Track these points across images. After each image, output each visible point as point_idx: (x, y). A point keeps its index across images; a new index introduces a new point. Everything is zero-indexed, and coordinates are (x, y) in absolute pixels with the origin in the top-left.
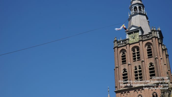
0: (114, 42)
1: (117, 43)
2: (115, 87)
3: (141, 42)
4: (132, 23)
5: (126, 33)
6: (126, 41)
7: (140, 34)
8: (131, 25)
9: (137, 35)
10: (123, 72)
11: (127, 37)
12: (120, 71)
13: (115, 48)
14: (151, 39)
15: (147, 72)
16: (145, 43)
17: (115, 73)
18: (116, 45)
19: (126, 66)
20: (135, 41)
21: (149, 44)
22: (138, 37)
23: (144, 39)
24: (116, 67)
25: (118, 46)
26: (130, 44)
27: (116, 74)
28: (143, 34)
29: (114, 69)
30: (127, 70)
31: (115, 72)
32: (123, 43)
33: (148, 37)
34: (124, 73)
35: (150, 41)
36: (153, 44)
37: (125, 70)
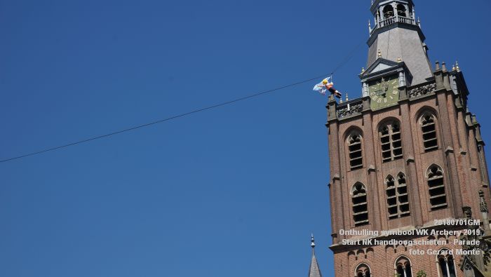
0: (328, 107)
1: (337, 109)
2: (332, 235)
3: (406, 105)
4: (378, 51)
5: (362, 81)
6: (361, 102)
7: (402, 84)
8: (377, 58)
9: (394, 85)
10: (355, 193)
11: (366, 91)
12: (345, 190)
13: (331, 125)
14: (435, 96)
15: (422, 190)
16: (416, 108)
17: (330, 195)
18: (333, 117)
19: (362, 176)
20: (386, 102)
21: (427, 113)
22: (396, 92)
23: (413, 98)
24: (335, 179)
25: (340, 119)
26: (372, 113)
27: (333, 199)
28: (411, 83)
29: (329, 185)
30: (364, 187)
31: (332, 193)
32: (354, 108)
33: (426, 91)
34: (355, 196)
35: (431, 103)
36: (438, 111)
37: (359, 186)
